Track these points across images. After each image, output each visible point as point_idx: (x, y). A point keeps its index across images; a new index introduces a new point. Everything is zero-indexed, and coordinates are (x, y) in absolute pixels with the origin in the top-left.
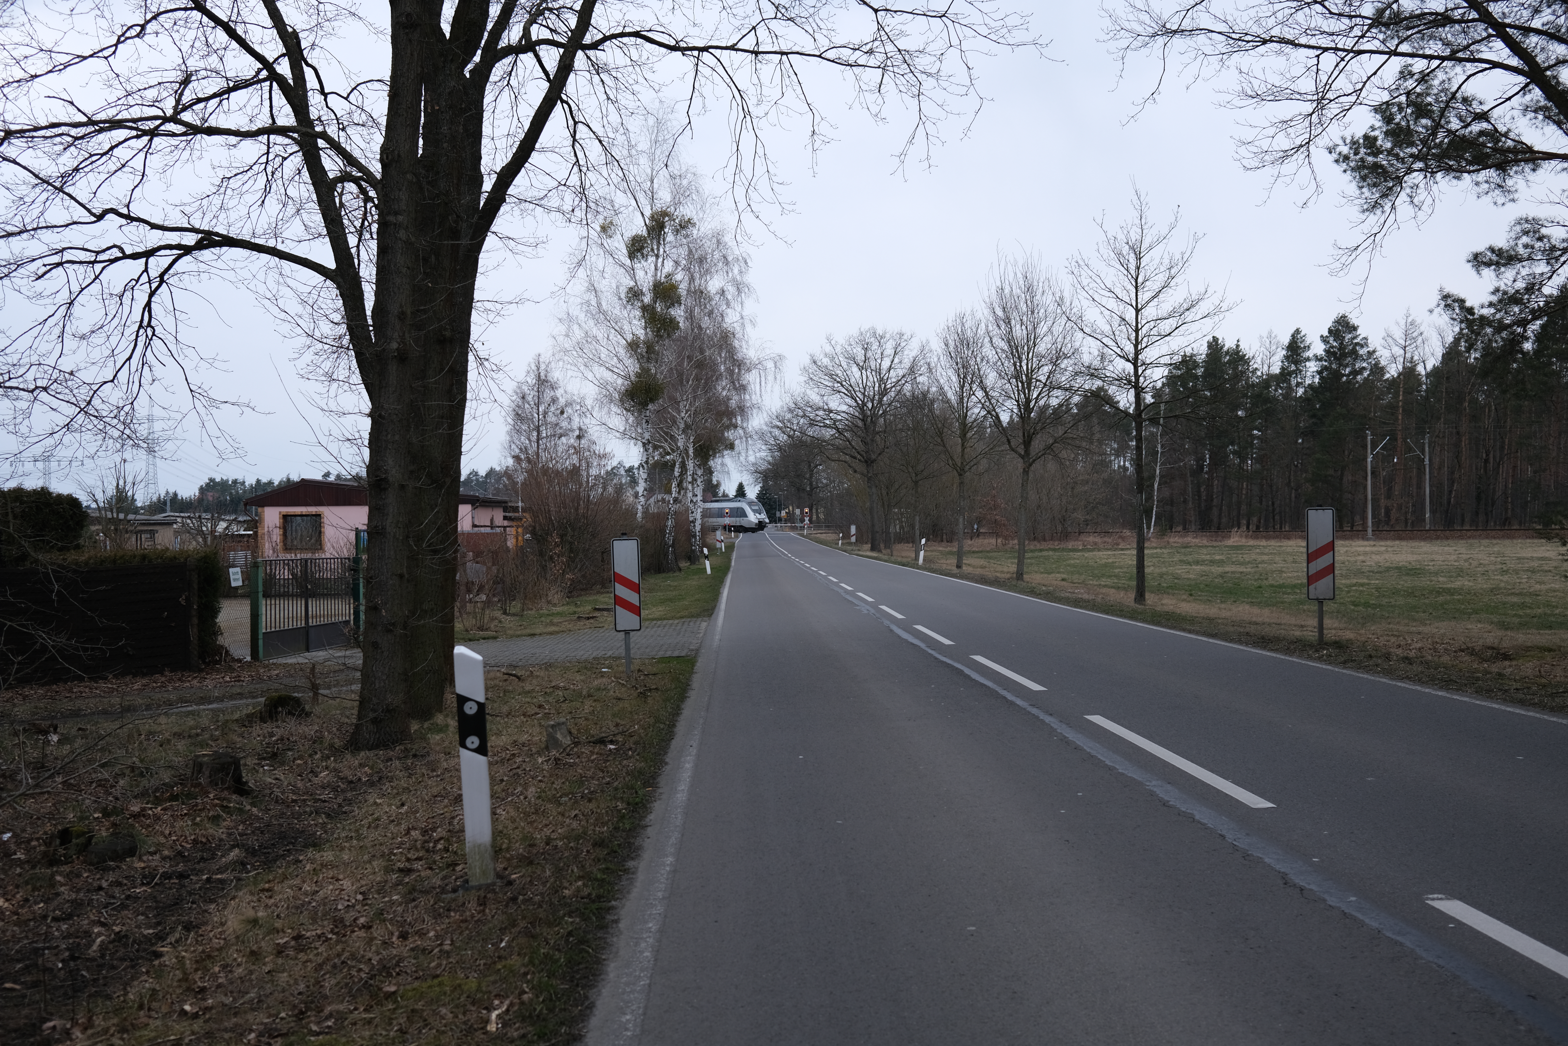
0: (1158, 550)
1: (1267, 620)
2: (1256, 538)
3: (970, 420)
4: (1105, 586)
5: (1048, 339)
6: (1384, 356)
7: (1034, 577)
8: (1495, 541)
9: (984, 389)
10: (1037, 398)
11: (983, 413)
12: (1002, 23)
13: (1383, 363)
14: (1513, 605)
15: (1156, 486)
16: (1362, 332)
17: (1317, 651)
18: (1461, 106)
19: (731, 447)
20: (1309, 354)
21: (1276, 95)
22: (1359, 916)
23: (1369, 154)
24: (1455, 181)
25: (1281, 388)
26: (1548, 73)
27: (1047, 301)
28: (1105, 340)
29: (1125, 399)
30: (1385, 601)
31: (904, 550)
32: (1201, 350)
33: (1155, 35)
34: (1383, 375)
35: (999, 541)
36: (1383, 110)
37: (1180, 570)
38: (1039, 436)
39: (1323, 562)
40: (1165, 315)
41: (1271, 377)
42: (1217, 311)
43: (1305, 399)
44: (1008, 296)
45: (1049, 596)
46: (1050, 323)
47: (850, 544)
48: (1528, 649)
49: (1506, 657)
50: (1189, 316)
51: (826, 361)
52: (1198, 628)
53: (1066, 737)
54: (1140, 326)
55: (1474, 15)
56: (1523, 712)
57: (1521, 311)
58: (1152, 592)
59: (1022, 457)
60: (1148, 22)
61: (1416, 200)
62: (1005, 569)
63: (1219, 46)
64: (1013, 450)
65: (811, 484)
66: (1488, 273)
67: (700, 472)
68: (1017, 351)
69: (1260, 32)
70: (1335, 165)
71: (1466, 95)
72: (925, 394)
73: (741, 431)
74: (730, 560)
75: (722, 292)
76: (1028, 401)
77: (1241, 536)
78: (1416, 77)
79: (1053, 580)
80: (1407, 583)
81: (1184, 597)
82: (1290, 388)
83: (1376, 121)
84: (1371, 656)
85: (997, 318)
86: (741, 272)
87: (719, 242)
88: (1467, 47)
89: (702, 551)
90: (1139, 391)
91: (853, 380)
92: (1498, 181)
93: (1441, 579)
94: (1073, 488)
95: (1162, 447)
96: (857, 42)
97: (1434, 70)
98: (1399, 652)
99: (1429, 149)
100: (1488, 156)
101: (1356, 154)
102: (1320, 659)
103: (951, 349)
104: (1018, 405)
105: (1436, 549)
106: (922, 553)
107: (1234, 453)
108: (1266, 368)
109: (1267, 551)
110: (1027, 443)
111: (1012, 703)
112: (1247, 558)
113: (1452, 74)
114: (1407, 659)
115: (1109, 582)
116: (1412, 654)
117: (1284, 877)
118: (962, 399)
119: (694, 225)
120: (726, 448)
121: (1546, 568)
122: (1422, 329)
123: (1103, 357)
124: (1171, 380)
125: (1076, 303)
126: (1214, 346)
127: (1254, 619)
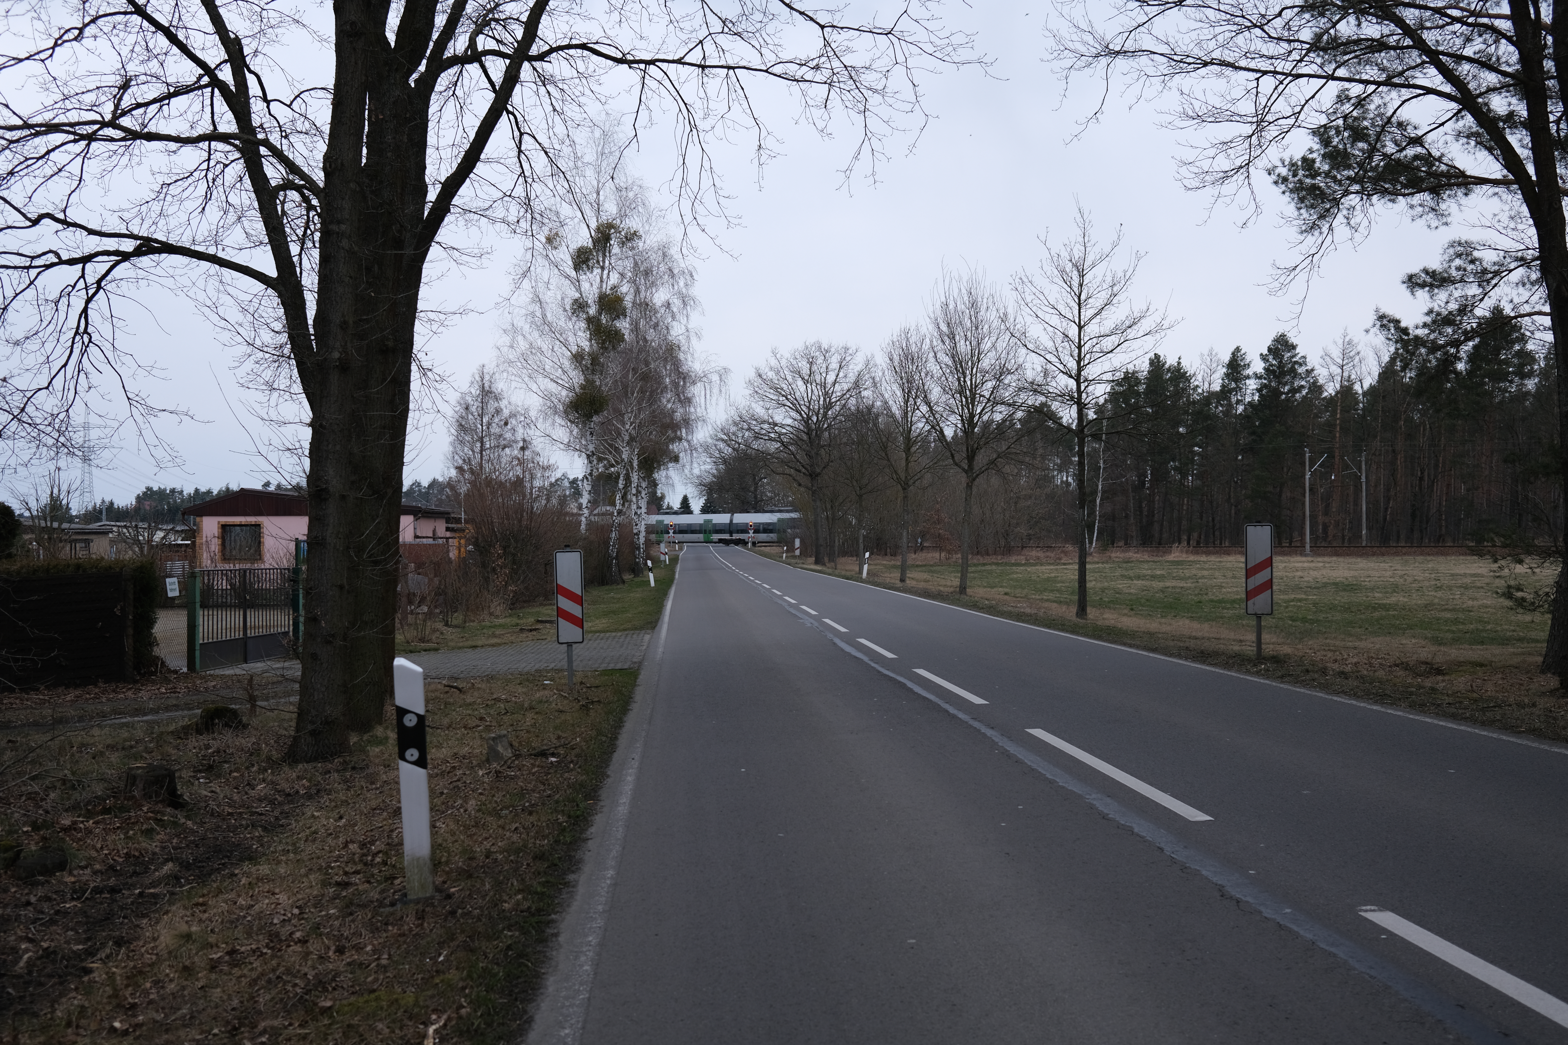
0: (1100, 565)
1: (1207, 635)
2: (1197, 553)
3: (914, 434)
4: (1047, 600)
5: (992, 354)
6: (1322, 374)
7: (977, 591)
8: (1429, 558)
9: (928, 404)
10: (980, 413)
11: (927, 427)
12: (947, 41)
13: (1321, 381)
14: (1446, 621)
15: (1098, 501)
16: (1301, 351)
17: (1255, 665)
18: (1396, 130)
19: (676, 459)
20: (1249, 372)
21: (1216, 116)
22: (1294, 927)
23: (1307, 176)
24: (1390, 204)
25: (1222, 405)
26: (1480, 100)
27: (991, 317)
28: (1048, 356)
29: (1068, 415)
30: (1321, 616)
31: (848, 564)
32: (1143, 366)
33: (1097, 56)
34: (1321, 393)
35: (943, 555)
36: (1322, 133)
37: (1122, 585)
38: (982, 451)
39: (1261, 578)
40: (1108, 332)
41: (1212, 395)
42: (1159, 328)
43: (1244, 417)
44: (952, 311)
45: (991, 610)
46: (993, 339)
47: (795, 557)
48: (1460, 664)
49: (1439, 672)
50: (1131, 333)
51: (771, 375)
52: (1138, 643)
53: (1007, 751)
54: (1082, 343)
55: (1408, 42)
56: (1455, 726)
57: (1454, 332)
58: (1094, 607)
59: (966, 472)
60: (1091, 42)
61: (1352, 222)
62: (949, 583)
63: (1161, 68)
64: (956, 464)
65: (756, 497)
66: (1422, 294)
67: (644, 485)
68: (961, 366)
69: (1201, 54)
70: (1274, 186)
71: (1401, 119)
72: (869, 408)
73: (685, 444)
74: (674, 573)
75: (668, 305)
76: (972, 416)
77: (1182, 552)
78: (1352, 101)
79: (996, 594)
80: (1343, 598)
81: (1126, 611)
82: (1230, 405)
83: (1314, 143)
84: (1307, 671)
85: (941, 334)
86: (686, 285)
87: (664, 255)
88: (1401, 74)
89: (646, 564)
90: (1081, 407)
91: (798, 394)
92: (1432, 204)
93: (1377, 595)
94: (1016, 503)
95: (1104, 463)
96: (803, 57)
97: (1370, 95)
98: (1336, 666)
99: (1366, 171)
100: (1422, 180)
101: (1294, 176)
102: (1258, 673)
103: (896, 364)
104: (962, 420)
105: (1372, 565)
106: (866, 567)
107: (1175, 469)
108: (1206, 385)
109: (1207, 566)
110: (971, 458)
111: (954, 717)
112: (1187, 573)
113: (1387, 99)
114: (1343, 674)
115: (1051, 596)
116: (1348, 669)
117: (1221, 889)
118: (906, 413)
119: (640, 237)
120: (671, 461)
121: (1479, 584)
122: (1359, 348)
123: (1046, 373)
124: (1113, 396)
125: (1019, 319)
126: (1156, 363)
127: (1194, 634)
